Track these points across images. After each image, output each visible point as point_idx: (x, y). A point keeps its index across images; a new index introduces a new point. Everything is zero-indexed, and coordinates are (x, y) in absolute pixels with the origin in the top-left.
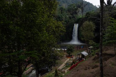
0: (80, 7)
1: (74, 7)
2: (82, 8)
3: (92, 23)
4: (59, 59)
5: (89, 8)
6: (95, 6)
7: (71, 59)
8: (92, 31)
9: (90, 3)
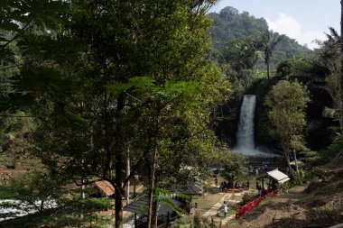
0: (262, 45)
1: (242, 49)
2: (266, 51)
3: (298, 85)
4: (200, 195)
5: (287, 52)
6: (305, 48)
7: (236, 194)
8: (299, 108)
9: (288, 38)
